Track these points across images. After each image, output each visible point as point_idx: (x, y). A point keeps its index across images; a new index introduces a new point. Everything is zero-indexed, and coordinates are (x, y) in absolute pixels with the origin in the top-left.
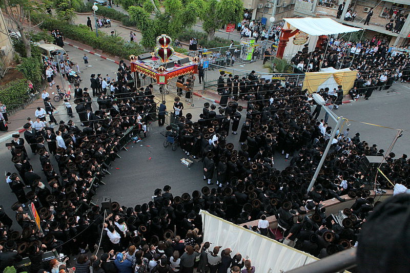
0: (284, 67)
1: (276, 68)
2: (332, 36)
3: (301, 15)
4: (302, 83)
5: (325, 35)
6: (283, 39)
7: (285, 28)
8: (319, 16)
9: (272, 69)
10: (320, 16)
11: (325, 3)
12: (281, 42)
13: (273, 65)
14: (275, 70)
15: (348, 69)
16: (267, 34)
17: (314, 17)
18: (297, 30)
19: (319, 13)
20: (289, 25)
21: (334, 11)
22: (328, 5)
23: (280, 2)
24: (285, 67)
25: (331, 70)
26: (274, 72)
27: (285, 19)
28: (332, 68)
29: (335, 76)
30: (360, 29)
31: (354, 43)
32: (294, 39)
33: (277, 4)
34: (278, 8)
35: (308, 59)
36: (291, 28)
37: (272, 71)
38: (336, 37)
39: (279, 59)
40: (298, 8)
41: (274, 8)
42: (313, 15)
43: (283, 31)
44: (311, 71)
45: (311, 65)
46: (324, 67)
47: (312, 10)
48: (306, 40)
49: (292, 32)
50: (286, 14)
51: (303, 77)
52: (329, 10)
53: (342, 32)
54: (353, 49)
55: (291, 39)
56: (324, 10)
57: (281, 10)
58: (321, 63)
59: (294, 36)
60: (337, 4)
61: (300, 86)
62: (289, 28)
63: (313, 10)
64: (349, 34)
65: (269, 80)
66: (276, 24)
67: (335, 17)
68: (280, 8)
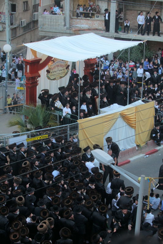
0: (41, 118)
1: (30, 123)
2: (106, 57)
3: (51, 35)
4: (77, 137)
5: (91, 59)
6: (30, 75)
7: (30, 57)
8: (78, 32)
9: (23, 125)
10: (80, 32)
11: (81, 13)
12: (28, 79)
13: (23, 118)
14: (29, 126)
15: (139, 102)
16: (5, 72)
17: (71, 34)
18: (49, 59)
19: (77, 29)
20: (34, 52)
21: (98, 22)
22: (86, 15)
23: (16, 20)
24: (44, 118)
25: (116, 108)
26: (28, 130)
27: (26, 45)
28: (116, 105)
29: (124, 117)
30: (139, 42)
31: (138, 62)
32: (48, 71)
33: (12, 24)
34: (14, 30)
35: (77, 99)
36: (39, 57)
37: (25, 129)
38: (111, 58)
39: (31, 107)
40: (43, 25)
41: (8, 30)
42: (68, 31)
43: (27, 63)
44: (86, 116)
45: (84, 107)
46: (103, 105)
47: (65, 25)
48: (66, 71)
49: (41, 62)
50: (28, 36)
51: (75, 128)
52: (90, 22)
53: (115, 50)
54: (140, 72)
55: (43, 73)
56: (83, 23)
57: (20, 32)
58: (98, 100)
59: (46, 68)
60: (99, 12)
61: (76, 143)
62: (35, 56)
63: (68, 25)
64: (126, 51)
65: (22, 145)
66: (15, 54)
67: (100, 30)
68: (18, 30)
